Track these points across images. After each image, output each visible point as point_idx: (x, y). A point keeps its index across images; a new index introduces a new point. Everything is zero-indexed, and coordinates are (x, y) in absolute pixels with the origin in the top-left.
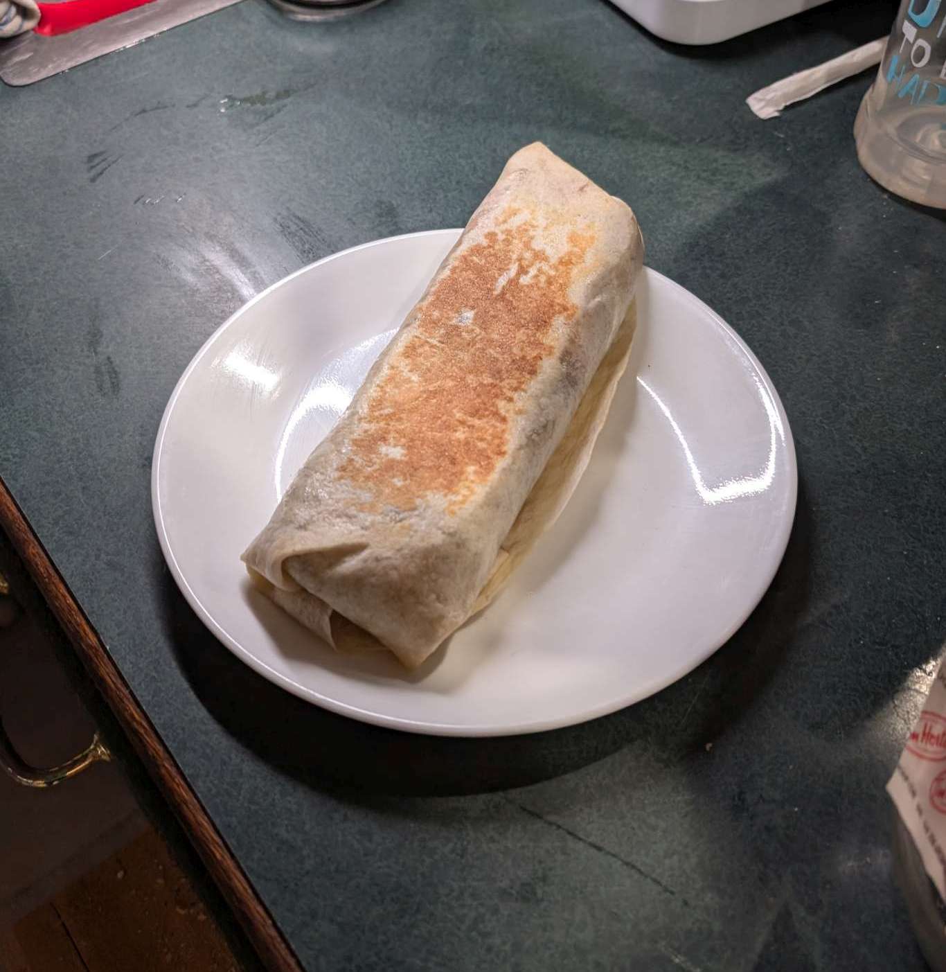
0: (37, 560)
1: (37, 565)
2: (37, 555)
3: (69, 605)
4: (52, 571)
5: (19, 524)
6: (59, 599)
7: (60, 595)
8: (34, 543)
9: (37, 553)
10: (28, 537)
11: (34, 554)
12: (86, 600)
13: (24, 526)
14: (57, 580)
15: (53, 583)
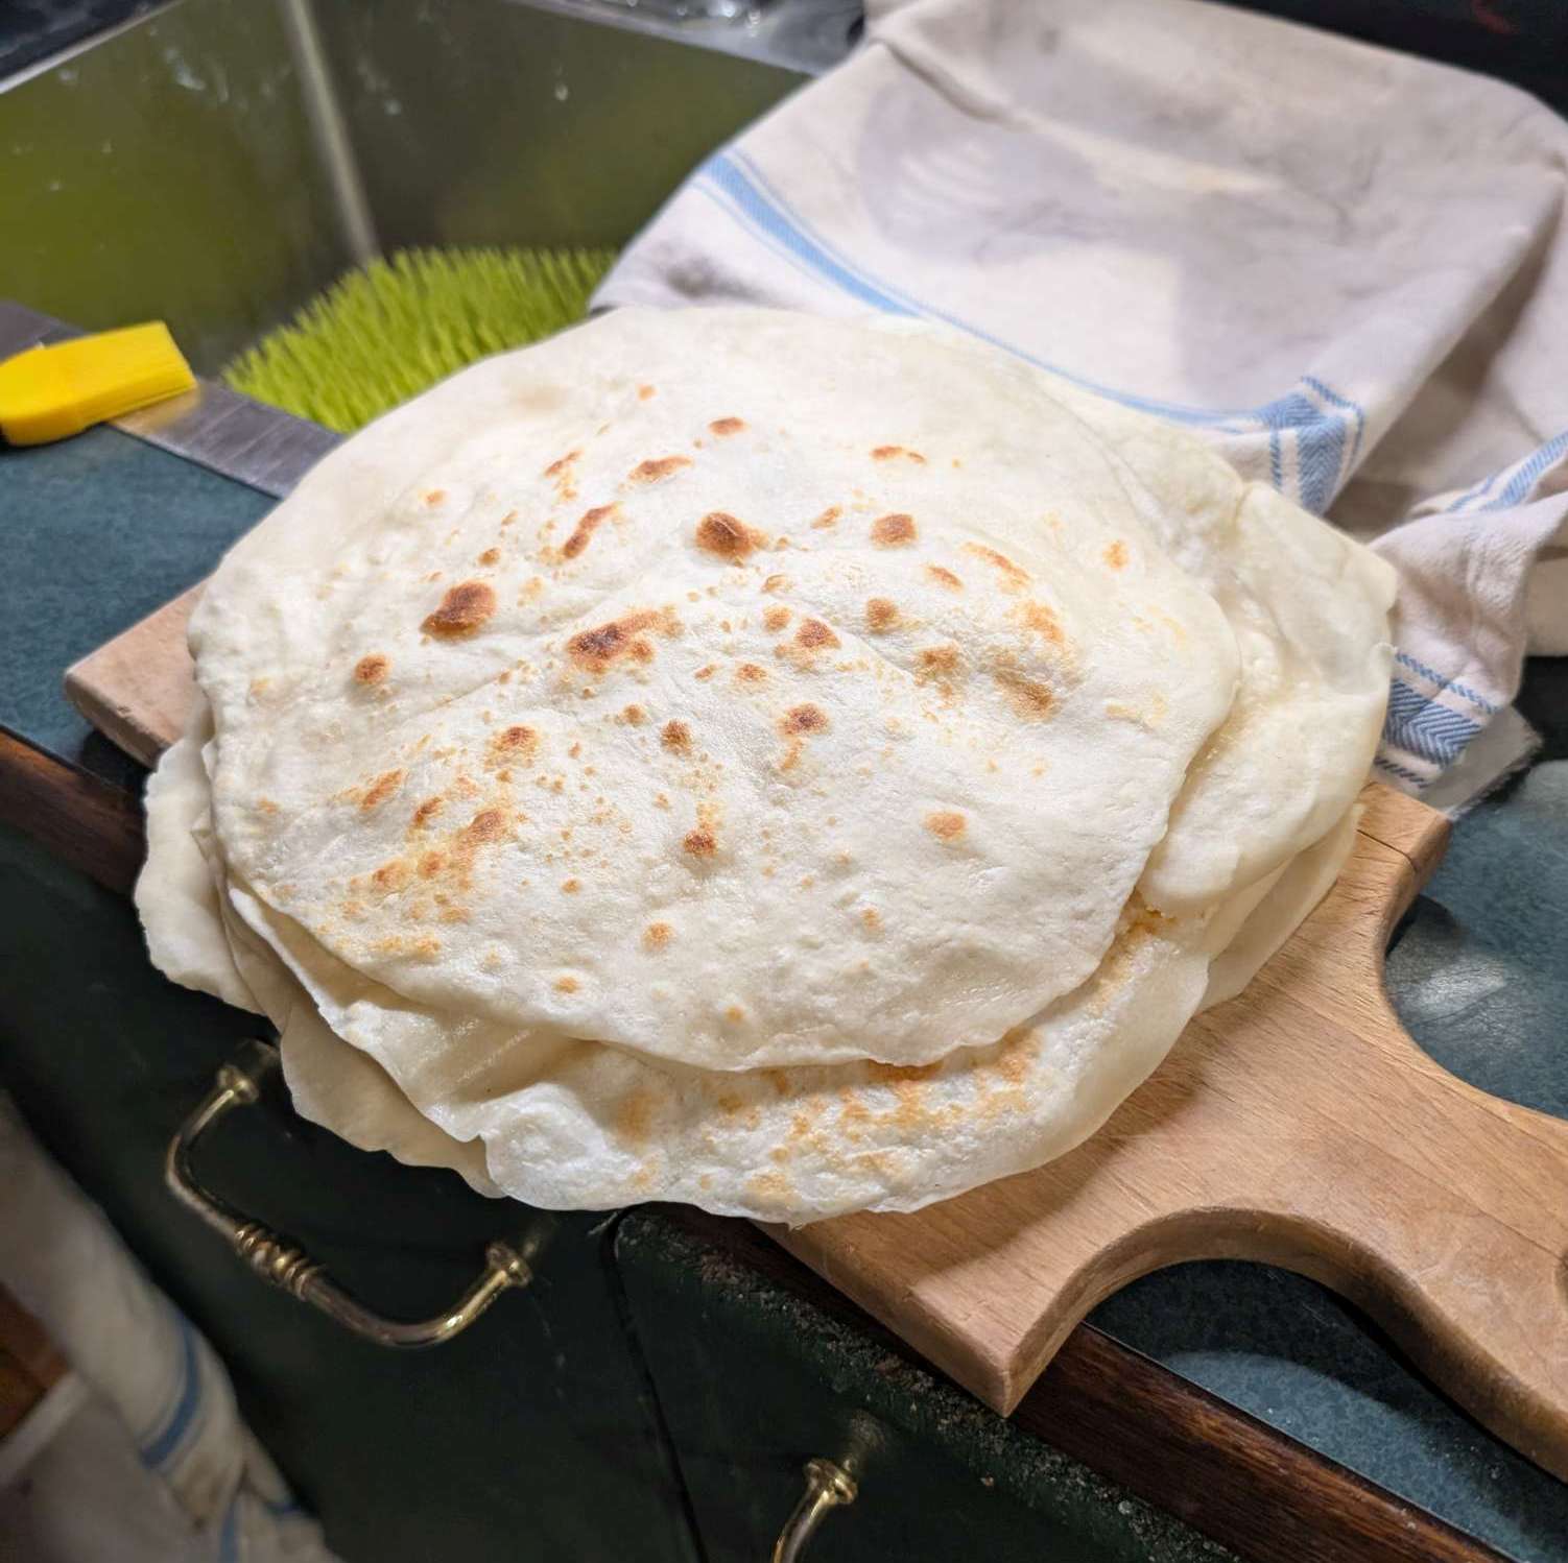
0: (1233, 1437)
1: (1238, 1449)
2: (1224, 1429)
3: (1369, 1505)
4: (1281, 1449)
6: (1339, 1501)
7: (1336, 1494)
8: (1202, 1408)
9: (1224, 1424)
11: (1219, 1431)
12: (1408, 1485)
14: (1304, 1463)
15: (1304, 1473)
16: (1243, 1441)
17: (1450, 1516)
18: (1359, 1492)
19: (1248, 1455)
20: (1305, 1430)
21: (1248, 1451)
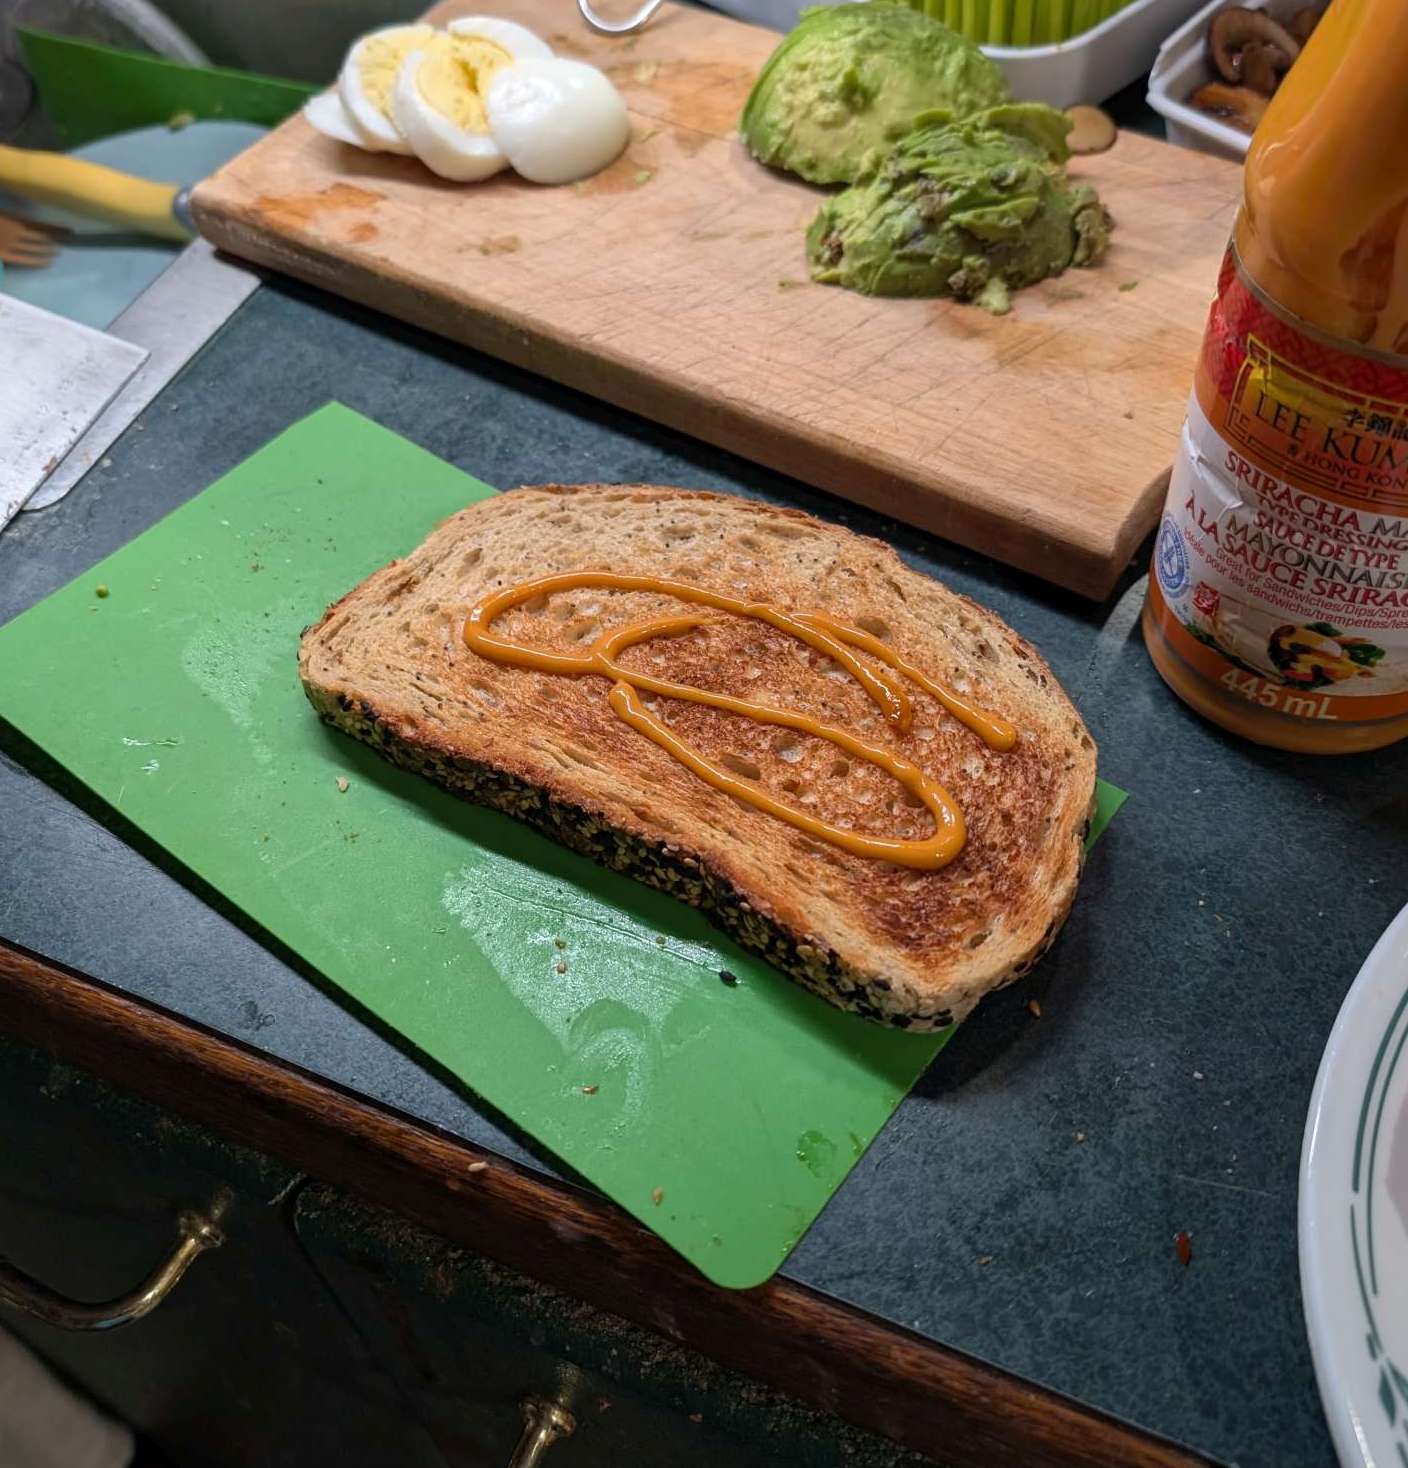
0: (931, 1369)
1: (939, 1381)
3: (1074, 1425)
4: (983, 1377)
5: (831, 1321)
6: (1042, 1424)
7: (1039, 1416)
9: (921, 1357)
10: (871, 1337)
11: (913, 1364)
12: (1110, 1399)
13: (846, 1322)
14: (1003, 1387)
15: (1005, 1399)
16: (941, 1374)
17: (1154, 1426)
18: (1062, 1411)
19: (947, 1386)
20: (1002, 1355)
21: (948, 1382)
